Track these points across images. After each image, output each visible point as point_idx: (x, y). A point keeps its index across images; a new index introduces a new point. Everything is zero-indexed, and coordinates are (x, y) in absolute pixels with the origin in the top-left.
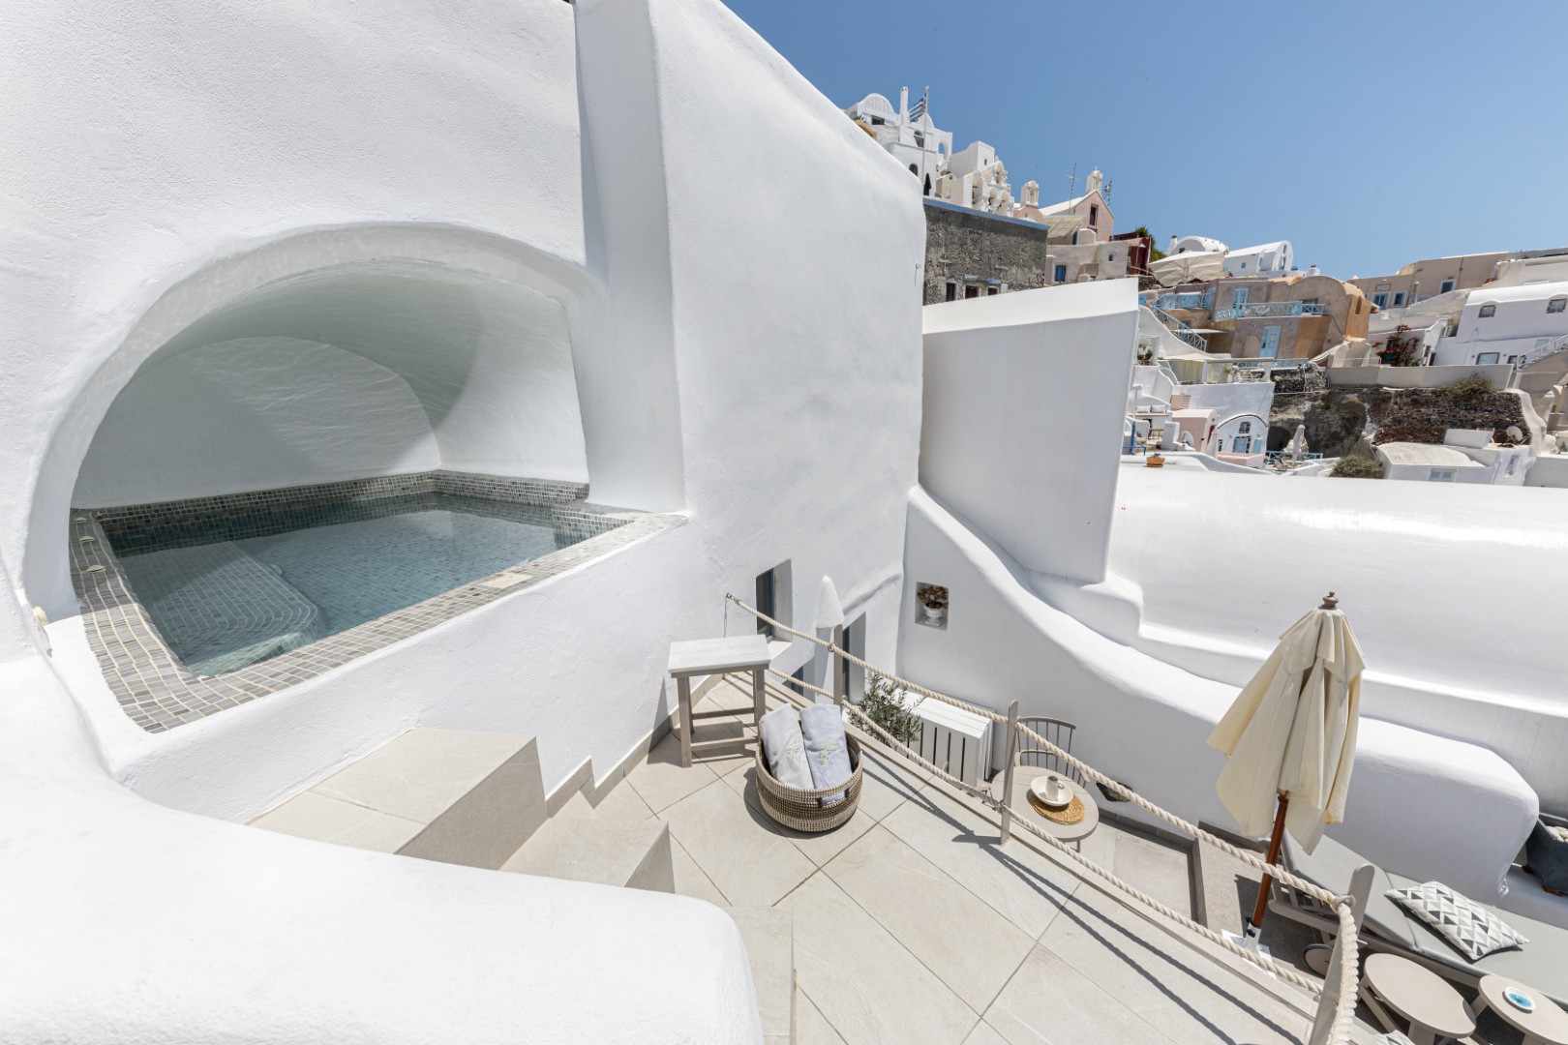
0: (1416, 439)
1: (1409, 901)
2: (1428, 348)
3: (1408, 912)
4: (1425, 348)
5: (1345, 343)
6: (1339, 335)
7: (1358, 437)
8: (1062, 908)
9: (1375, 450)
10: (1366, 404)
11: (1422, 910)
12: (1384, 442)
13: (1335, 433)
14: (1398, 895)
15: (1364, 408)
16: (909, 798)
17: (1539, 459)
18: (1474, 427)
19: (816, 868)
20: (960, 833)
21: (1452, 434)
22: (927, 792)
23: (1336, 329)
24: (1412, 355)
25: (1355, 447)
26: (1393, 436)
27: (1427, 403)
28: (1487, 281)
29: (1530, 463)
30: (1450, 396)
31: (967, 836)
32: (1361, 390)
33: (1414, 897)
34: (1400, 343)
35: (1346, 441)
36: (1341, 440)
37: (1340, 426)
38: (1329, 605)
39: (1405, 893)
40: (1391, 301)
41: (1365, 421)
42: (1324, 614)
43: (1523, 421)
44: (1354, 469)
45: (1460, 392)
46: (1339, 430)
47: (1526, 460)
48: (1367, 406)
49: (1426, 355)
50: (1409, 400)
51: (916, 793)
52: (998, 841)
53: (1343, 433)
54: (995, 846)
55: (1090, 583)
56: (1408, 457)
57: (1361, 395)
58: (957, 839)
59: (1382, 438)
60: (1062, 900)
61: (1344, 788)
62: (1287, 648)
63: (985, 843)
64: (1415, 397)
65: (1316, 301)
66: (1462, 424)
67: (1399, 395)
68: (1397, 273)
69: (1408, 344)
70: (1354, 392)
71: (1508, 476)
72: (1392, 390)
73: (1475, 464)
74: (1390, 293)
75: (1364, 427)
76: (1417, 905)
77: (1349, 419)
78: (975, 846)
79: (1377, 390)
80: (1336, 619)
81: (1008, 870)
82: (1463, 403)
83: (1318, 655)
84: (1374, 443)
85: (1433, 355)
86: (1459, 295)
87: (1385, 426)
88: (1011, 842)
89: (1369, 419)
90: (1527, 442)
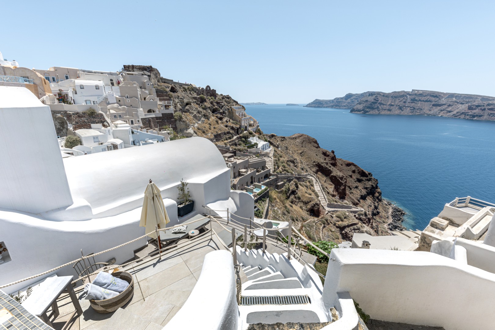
0: (84, 128)
1: (175, 231)
2: (71, 97)
3: (175, 233)
4: (70, 98)
5: (47, 95)
6: (43, 92)
7: (67, 129)
8: (180, 255)
9: (75, 133)
10: (65, 118)
11: (177, 231)
12: (76, 130)
13: (59, 128)
14: (173, 232)
15: (65, 119)
16: (135, 273)
17: (113, 130)
18: (97, 123)
19: (143, 299)
20: (152, 266)
21: (93, 125)
22: (135, 269)
23: (41, 90)
24: (68, 100)
25: (68, 132)
26: (78, 128)
27: (82, 117)
28: (77, 78)
29: (112, 132)
30: (87, 114)
31: (154, 265)
32: (61, 113)
33: (175, 230)
34: (62, 95)
35: (63, 131)
36: (62, 130)
37: (59, 126)
38: (151, 182)
39: (174, 230)
40: (51, 80)
41: (67, 123)
42: (151, 184)
43: (106, 120)
44: (72, 140)
45: (89, 113)
46: (59, 127)
47: (111, 131)
48: (66, 118)
49: (72, 100)
50: (76, 116)
51: (134, 271)
52: (160, 259)
53: (61, 128)
54: (161, 260)
55: (69, 206)
56: (85, 134)
57: (61, 114)
58: (154, 267)
59: (75, 128)
60: (178, 254)
61: (167, 215)
62: (148, 194)
63: (159, 262)
64: (78, 115)
65: (28, 78)
66: (94, 122)
67: (73, 114)
68: (49, 69)
69: (65, 96)
70: (59, 113)
71: (109, 136)
72: (71, 113)
73: (101, 134)
74: (50, 77)
75: (68, 125)
76: (176, 231)
77: (61, 123)
78: (158, 264)
79: (66, 112)
80: (153, 184)
81: (168, 260)
82: (91, 116)
83: (154, 192)
84: (73, 131)
85: (74, 100)
86: (72, 81)
87: (74, 125)
88: (161, 257)
89: (68, 123)
90: (110, 126)
